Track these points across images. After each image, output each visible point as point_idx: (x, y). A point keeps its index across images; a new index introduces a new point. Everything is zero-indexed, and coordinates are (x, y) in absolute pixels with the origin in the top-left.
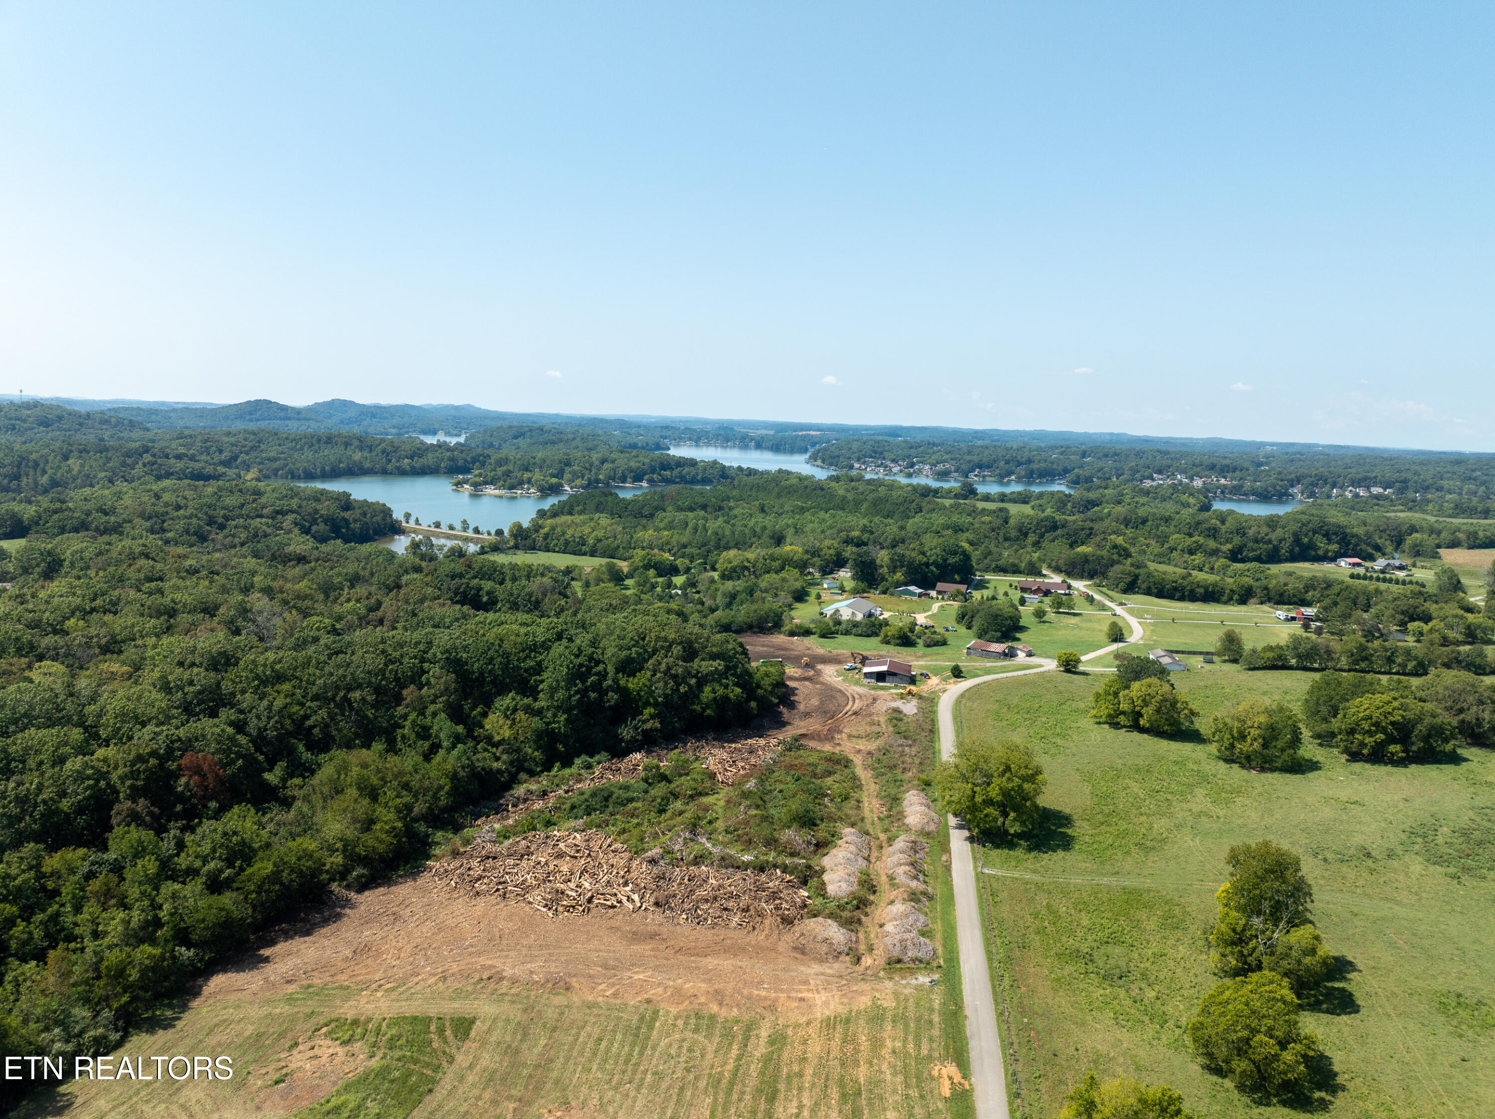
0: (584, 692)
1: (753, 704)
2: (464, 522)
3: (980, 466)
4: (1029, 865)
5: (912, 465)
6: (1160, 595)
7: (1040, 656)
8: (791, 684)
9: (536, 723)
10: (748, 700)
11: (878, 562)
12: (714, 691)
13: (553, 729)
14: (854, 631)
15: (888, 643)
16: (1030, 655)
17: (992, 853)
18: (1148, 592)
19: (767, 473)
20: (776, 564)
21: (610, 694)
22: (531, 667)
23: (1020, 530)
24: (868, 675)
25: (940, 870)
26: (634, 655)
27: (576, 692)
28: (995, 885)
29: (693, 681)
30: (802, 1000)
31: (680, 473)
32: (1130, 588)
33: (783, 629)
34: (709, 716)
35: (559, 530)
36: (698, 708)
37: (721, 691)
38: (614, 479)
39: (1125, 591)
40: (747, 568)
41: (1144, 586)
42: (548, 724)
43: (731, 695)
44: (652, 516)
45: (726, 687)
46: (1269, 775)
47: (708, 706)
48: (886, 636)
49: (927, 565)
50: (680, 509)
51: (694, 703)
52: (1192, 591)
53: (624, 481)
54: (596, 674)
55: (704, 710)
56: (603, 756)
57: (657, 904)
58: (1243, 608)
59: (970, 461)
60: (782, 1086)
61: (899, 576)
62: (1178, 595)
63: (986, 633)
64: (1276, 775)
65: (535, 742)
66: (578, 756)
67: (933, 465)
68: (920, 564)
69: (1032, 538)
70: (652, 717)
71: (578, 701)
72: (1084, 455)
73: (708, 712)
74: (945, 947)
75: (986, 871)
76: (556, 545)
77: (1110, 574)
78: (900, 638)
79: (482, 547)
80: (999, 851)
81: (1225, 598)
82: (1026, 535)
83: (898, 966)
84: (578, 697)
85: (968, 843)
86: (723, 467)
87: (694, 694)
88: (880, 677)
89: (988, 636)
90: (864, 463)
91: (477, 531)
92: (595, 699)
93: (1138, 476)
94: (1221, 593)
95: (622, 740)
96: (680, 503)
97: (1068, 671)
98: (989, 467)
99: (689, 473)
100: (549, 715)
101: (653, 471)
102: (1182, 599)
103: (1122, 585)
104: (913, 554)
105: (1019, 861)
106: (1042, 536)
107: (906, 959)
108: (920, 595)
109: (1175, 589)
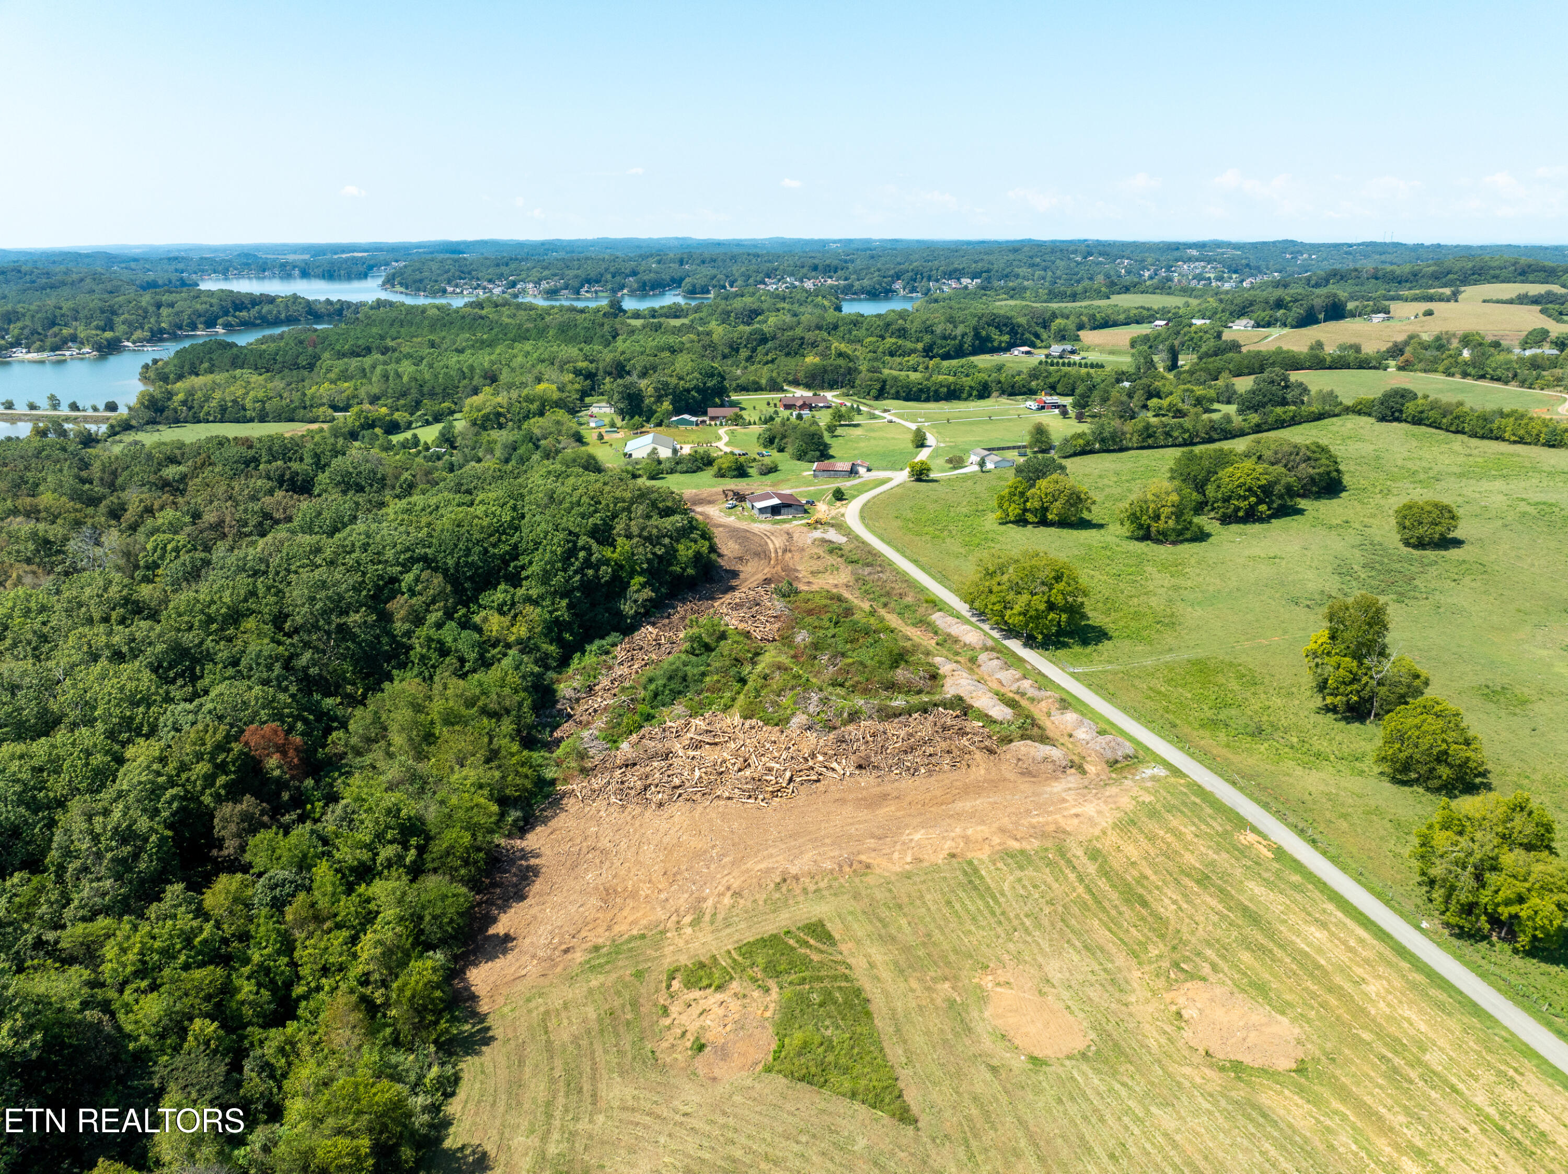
0: (581, 571)
2: (52, 398)
3: (589, 281)
5: (513, 285)
6: (907, 399)
7: (878, 469)
9: (539, 614)
11: (644, 392)
13: (557, 618)
14: (679, 467)
15: (723, 476)
16: (869, 470)
18: (897, 397)
19: (363, 304)
21: (601, 568)
24: (762, 511)
25: (1040, 678)
27: (576, 572)
28: (1094, 680)
30: (1077, 815)
31: (259, 312)
32: (881, 395)
35: (199, 394)
37: (692, 547)
38: (180, 328)
39: (877, 398)
41: (893, 391)
42: (551, 613)
46: (1181, 547)
47: (686, 565)
48: (720, 469)
52: (936, 391)
53: (195, 328)
54: (581, 548)
55: (684, 569)
56: (614, 637)
57: (860, 767)
58: (982, 403)
59: (577, 276)
60: (1140, 891)
61: (667, 405)
62: (924, 396)
63: (806, 453)
64: (1186, 546)
65: (547, 635)
67: (537, 283)
68: (683, 391)
69: (744, 353)
70: (643, 586)
71: (577, 582)
72: (681, 262)
73: (688, 571)
74: (1128, 741)
75: (1073, 671)
76: (208, 414)
77: (858, 382)
79: (112, 426)
81: (964, 395)
84: (578, 577)
86: (308, 302)
87: (672, 553)
88: (775, 510)
89: (808, 456)
90: (457, 286)
91: (74, 407)
92: (592, 576)
93: (751, 281)
94: (962, 390)
97: (919, 480)
98: (598, 281)
99: (270, 312)
100: (548, 602)
102: (927, 400)
103: (874, 392)
104: (673, 380)
105: (1086, 656)
107: (1118, 758)
108: (697, 423)
109: (921, 390)
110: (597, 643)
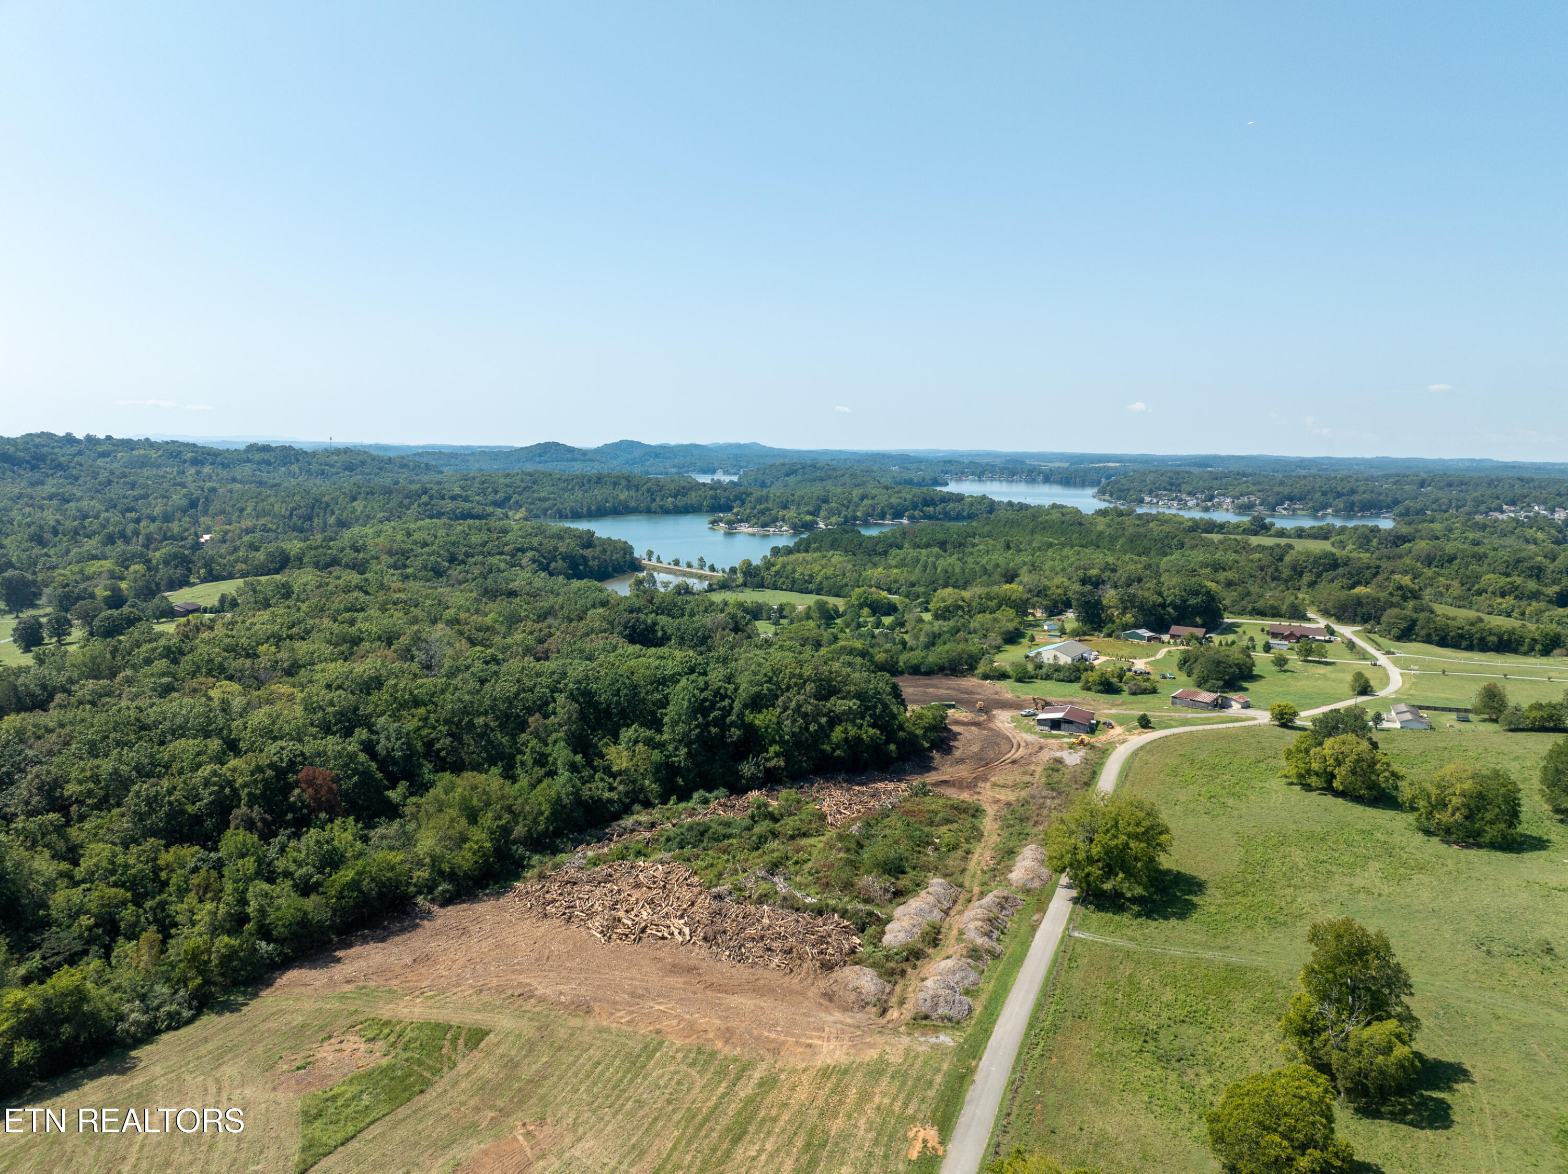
0: (705, 726)
1: (892, 747)
2: (701, 560)
3: (1291, 499)
4: (1130, 933)
5: (1211, 498)
6: (1443, 642)
7: (1259, 708)
8: (955, 728)
9: (656, 756)
10: (888, 742)
11: (1105, 602)
12: (846, 731)
13: (673, 762)
14: (1055, 676)
15: (1089, 689)
16: (1246, 706)
17: (1094, 916)
18: (1428, 640)
19: (1040, 507)
20: (993, 604)
21: (733, 729)
22: (658, 700)
23: (1294, 568)
24: (1041, 722)
25: (1025, 928)
26: (765, 692)
27: (697, 726)
28: (1078, 949)
29: (824, 720)
30: (810, 1046)
31: (944, 508)
32: (1406, 634)
33: (976, 672)
34: (838, 757)
35: (789, 568)
36: (827, 748)
37: (853, 731)
38: (872, 516)
39: (1399, 639)
40: (960, 607)
41: (1423, 633)
42: (667, 757)
43: (864, 736)
44: (885, 553)
45: (860, 727)
47: (838, 746)
48: (1087, 682)
49: (1163, 606)
50: (916, 546)
51: (823, 743)
52: (1482, 639)
53: (883, 518)
54: (719, 709)
55: (834, 750)
56: (722, 792)
57: (705, 939)
58: (1544, 660)
59: (1278, 493)
60: (751, 1129)
61: (1129, 618)
62: (1464, 644)
63: (1206, 681)
64: (1483, 853)
65: (654, 774)
66: (697, 790)
67: (1236, 497)
68: (1154, 605)
70: (777, 755)
71: (698, 736)
72: (1422, 484)
73: (838, 752)
74: (985, 1008)
75: (1076, 934)
76: (783, 583)
77: (1384, 619)
78: (1101, 684)
79: (710, 585)
80: (1103, 914)
81: (1525, 648)
82: (1301, 574)
83: (924, 1022)
84: (697, 731)
85: (1071, 904)
86: (992, 502)
87: (824, 733)
88: (1055, 724)
89: (1208, 685)
90: (1156, 496)
91: (712, 569)
92: (716, 734)
93: (1483, 507)
94: (1520, 642)
95: (742, 777)
96: (917, 540)
97: (1284, 725)
98: (1301, 499)
99: (954, 509)
100: (671, 748)
101: (915, 507)
102: (1470, 648)
103: (1395, 631)
104: (1147, 594)
105: (1119, 926)
106: (1319, 575)
107: (934, 1016)
108: (1149, 639)
109: (1462, 636)
110: (701, 792)
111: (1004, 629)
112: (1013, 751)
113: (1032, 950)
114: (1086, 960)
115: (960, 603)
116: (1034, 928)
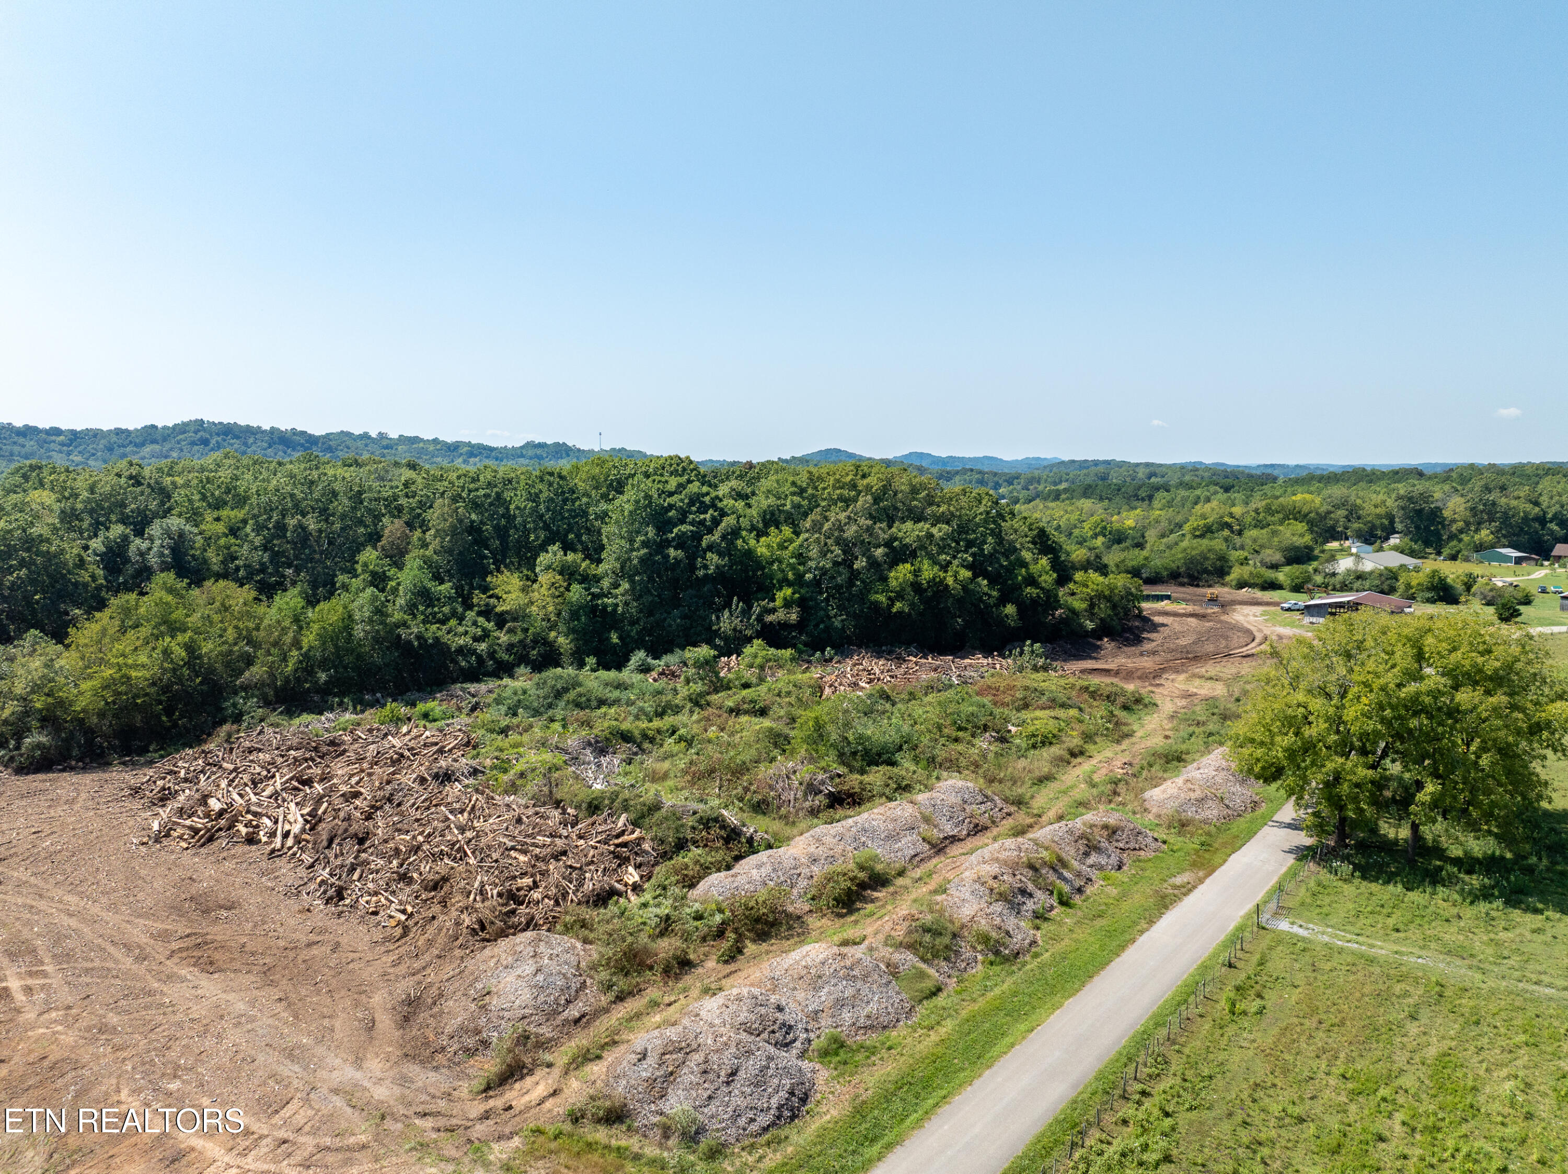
0: (661, 546)
1: (1010, 609)
9: (577, 592)
10: (1003, 600)
11: (1446, 513)
12: (917, 573)
13: (605, 606)
17: (1349, 889)
20: (1274, 517)
21: (709, 555)
26: (788, 507)
27: (645, 544)
28: (1278, 963)
29: (879, 552)
33: (1228, 579)
34: (900, 613)
36: (882, 598)
37: (928, 572)
40: (1228, 526)
42: (595, 596)
43: (950, 581)
45: (945, 567)
47: (900, 596)
49: (1542, 519)
51: (875, 590)
54: (692, 523)
55: (892, 601)
61: (1485, 534)
65: (567, 622)
66: (636, 651)
68: (1526, 519)
70: (787, 604)
71: (642, 560)
73: (898, 605)
75: (1284, 925)
78: (1432, 588)
80: (1375, 887)
83: (593, 1132)
84: (644, 551)
85: (1291, 860)
92: (678, 562)
104: (1514, 503)
108: (1518, 561)
110: (643, 655)
111: (1286, 543)
112: (1253, 645)
113: (1131, 954)
114: (1294, 996)
115: (1227, 519)
116: (1164, 903)
